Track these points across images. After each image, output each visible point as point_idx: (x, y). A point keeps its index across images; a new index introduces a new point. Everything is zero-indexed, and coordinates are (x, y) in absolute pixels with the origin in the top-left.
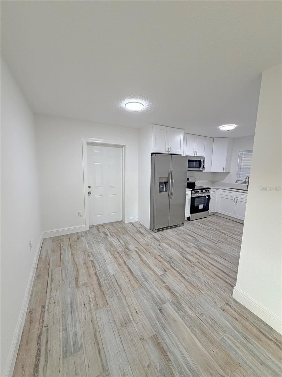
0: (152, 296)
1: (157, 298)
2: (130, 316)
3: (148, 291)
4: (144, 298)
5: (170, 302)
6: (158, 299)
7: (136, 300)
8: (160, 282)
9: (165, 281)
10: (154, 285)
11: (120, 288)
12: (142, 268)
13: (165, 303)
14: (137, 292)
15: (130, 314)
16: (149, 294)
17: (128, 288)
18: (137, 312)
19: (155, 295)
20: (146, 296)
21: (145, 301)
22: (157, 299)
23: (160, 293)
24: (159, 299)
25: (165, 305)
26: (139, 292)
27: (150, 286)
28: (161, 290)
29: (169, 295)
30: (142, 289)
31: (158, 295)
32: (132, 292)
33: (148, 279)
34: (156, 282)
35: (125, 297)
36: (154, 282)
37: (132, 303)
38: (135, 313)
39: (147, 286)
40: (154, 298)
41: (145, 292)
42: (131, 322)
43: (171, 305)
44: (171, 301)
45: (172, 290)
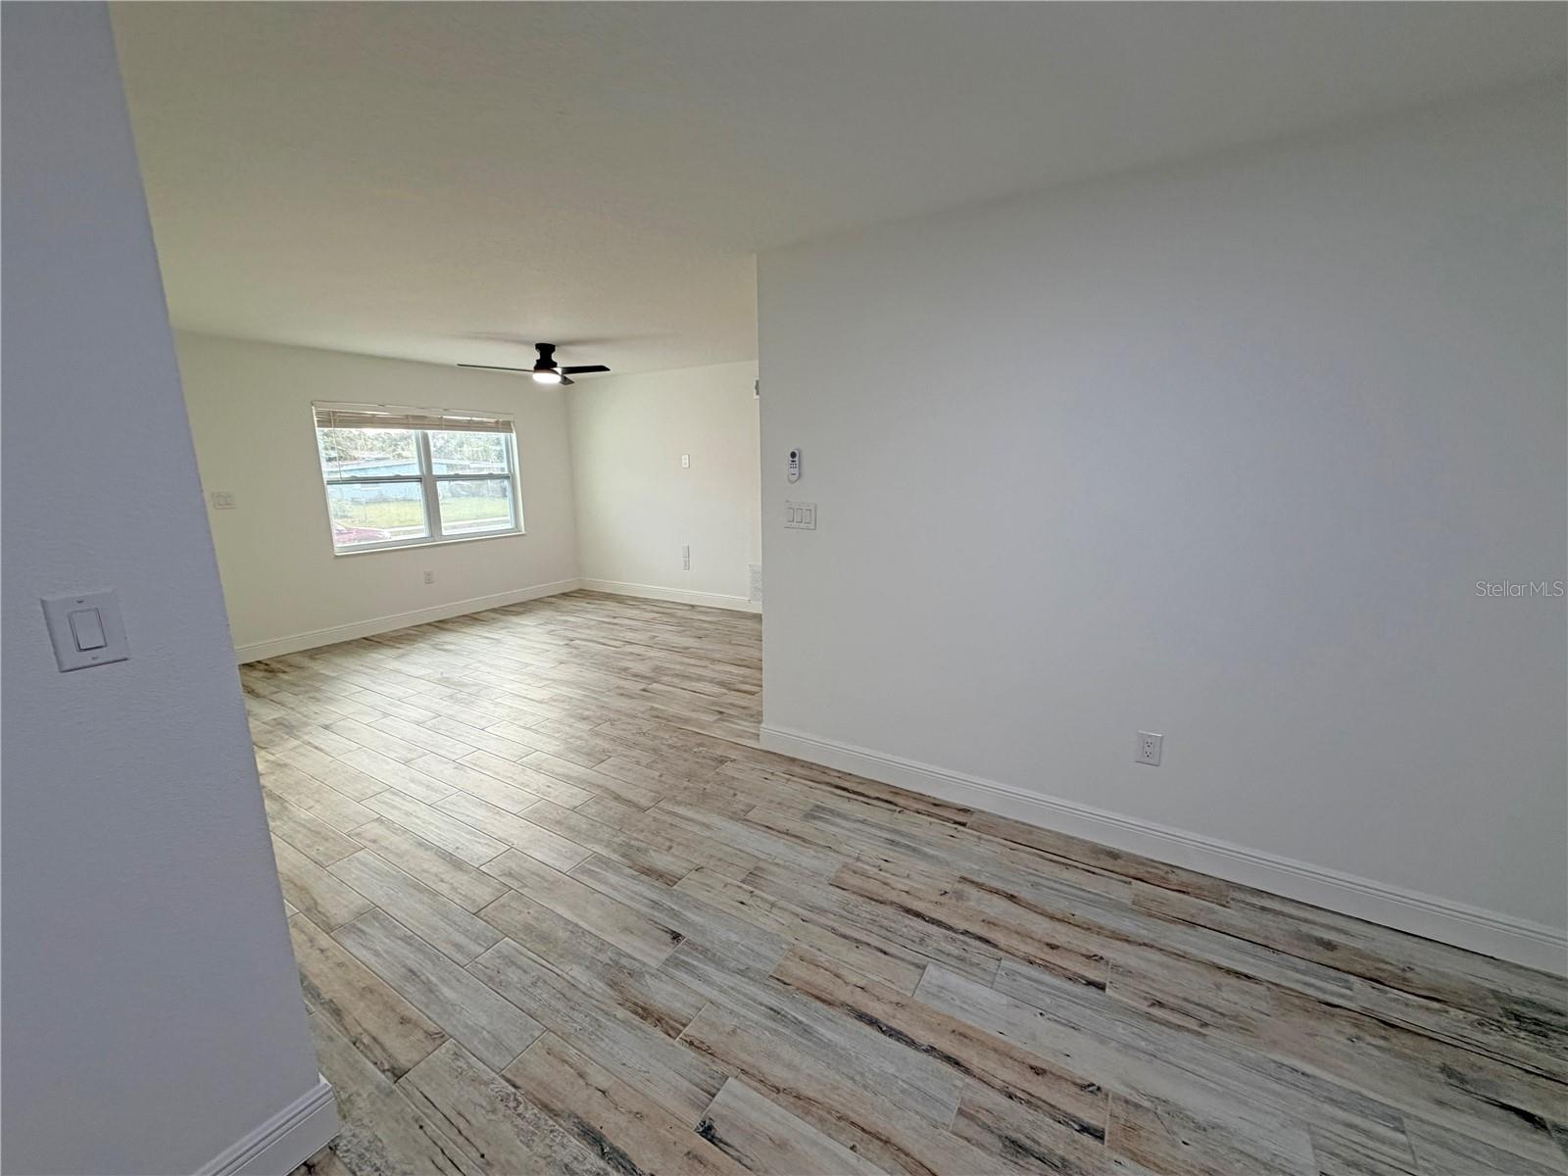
0: (719, 963)
1: (701, 965)
2: (751, 889)
3: (742, 973)
4: (742, 945)
5: (649, 973)
6: (695, 963)
7: (763, 926)
8: (710, 1038)
9: (691, 1055)
10: (730, 1005)
11: (845, 937)
12: (838, 1071)
13: (667, 960)
14: (781, 952)
15: (757, 892)
16: (733, 964)
17: (819, 950)
18: (742, 903)
19: (710, 970)
20: (741, 952)
21: (734, 938)
22: (699, 960)
23: (696, 985)
24: (688, 964)
25: (664, 956)
26: (771, 954)
27: (745, 995)
28: (692, 1000)
29: (658, 997)
30: (770, 969)
31: (699, 978)
32: (796, 942)
33: (773, 1025)
34: (728, 1029)
35: (803, 921)
36: (735, 1022)
37: (771, 915)
38: (745, 898)
39: (758, 992)
40: (710, 960)
41: (750, 963)
42: (743, 882)
43: (644, 964)
44: (647, 976)
45: (647, 1026)
